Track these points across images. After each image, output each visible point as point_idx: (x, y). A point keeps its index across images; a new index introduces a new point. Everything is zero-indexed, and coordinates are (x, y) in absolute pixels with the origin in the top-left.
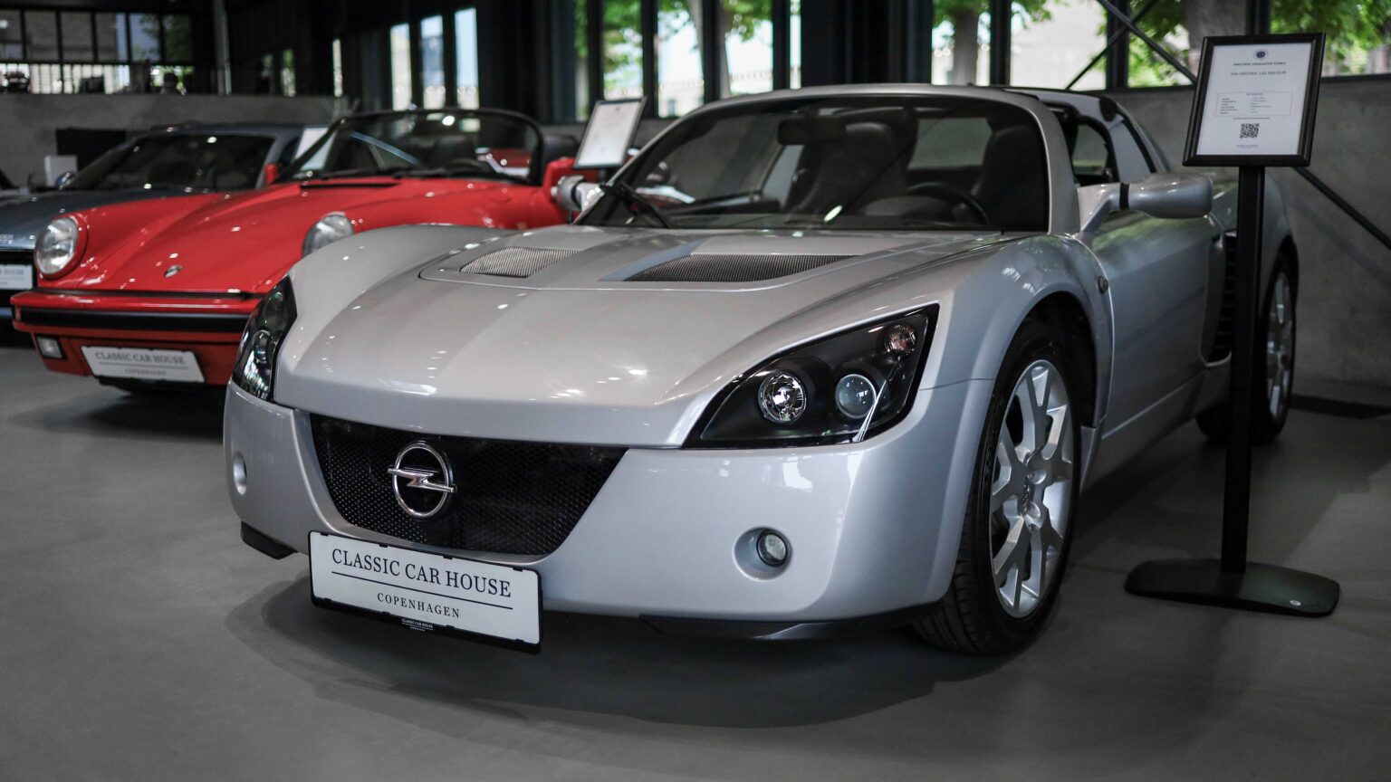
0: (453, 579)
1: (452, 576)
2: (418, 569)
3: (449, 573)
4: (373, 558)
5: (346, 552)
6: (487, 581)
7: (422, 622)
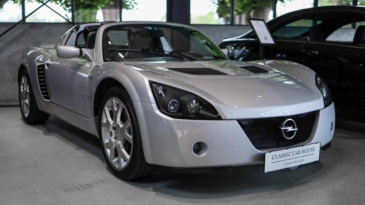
0: (304, 151)
1: (303, 151)
2: (296, 152)
3: (302, 150)
4: (284, 154)
5: (276, 155)
6: (310, 149)
7: (295, 166)
